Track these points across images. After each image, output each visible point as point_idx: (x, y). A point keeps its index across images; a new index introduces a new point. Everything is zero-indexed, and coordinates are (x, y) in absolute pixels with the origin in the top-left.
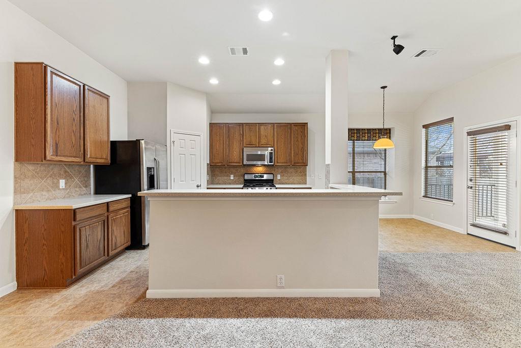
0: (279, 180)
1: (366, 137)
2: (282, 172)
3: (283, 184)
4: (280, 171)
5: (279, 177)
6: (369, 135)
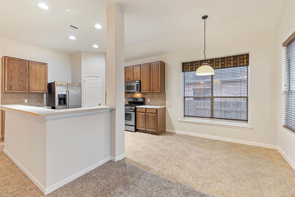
0: (149, 102)
1: (220, 65)
2: (150, 97)
3: (151, 105)
4: (149, 96)
5: (149, 100)
6: (223, 63)
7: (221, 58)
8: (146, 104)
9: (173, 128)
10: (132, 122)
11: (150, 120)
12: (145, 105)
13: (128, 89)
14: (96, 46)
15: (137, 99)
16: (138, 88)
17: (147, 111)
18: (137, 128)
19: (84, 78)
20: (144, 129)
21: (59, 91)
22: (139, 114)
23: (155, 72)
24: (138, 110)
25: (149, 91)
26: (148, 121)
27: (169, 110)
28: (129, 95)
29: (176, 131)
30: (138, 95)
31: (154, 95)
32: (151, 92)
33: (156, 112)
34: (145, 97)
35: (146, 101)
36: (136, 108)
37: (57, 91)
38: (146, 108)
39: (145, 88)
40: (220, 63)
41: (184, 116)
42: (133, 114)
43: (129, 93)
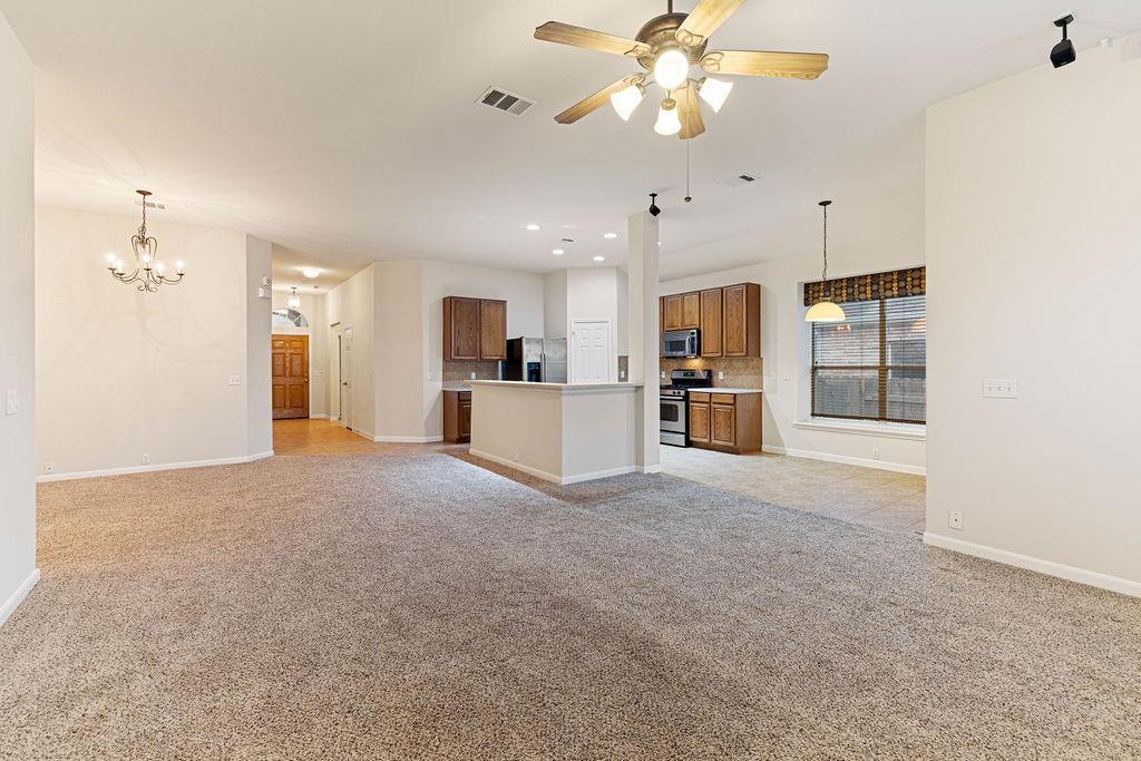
7: (899, 272)
8: (715, 384)
9: (779, 442)
10: (680, 425)
11: (720, 418)
12: (711, 386)
13: (671, 349)
14: (599, 259)
15: (693, 372)
16: (693, 346)
17: (713, 400)
18: (692, 438)
19: (572, 327)
20: (706, 441)
21: (530, 355)
22: (696, 407)
23: (734, 309)
24: (692, 398)
25: (719, 355)
26: (716, 423)
27: (770, 399)
28: (675, 365)
29: (787, 449)
30: (696, 364)
31: (734, 363)
32: (725, 355)
33: (732, 402)
34: (713, 368)
35: (715, 379)
36: (687, 393)
37: (527, 356)
38: (711, 394)
39: (710, 346)
40: (895, 284)
41: (813, 415)
42: (681, 406)
43: (675, 358)
